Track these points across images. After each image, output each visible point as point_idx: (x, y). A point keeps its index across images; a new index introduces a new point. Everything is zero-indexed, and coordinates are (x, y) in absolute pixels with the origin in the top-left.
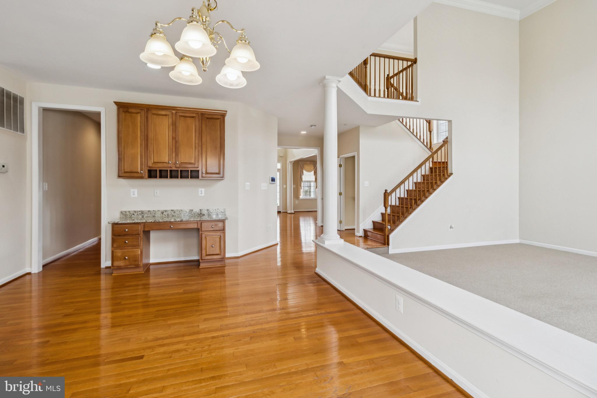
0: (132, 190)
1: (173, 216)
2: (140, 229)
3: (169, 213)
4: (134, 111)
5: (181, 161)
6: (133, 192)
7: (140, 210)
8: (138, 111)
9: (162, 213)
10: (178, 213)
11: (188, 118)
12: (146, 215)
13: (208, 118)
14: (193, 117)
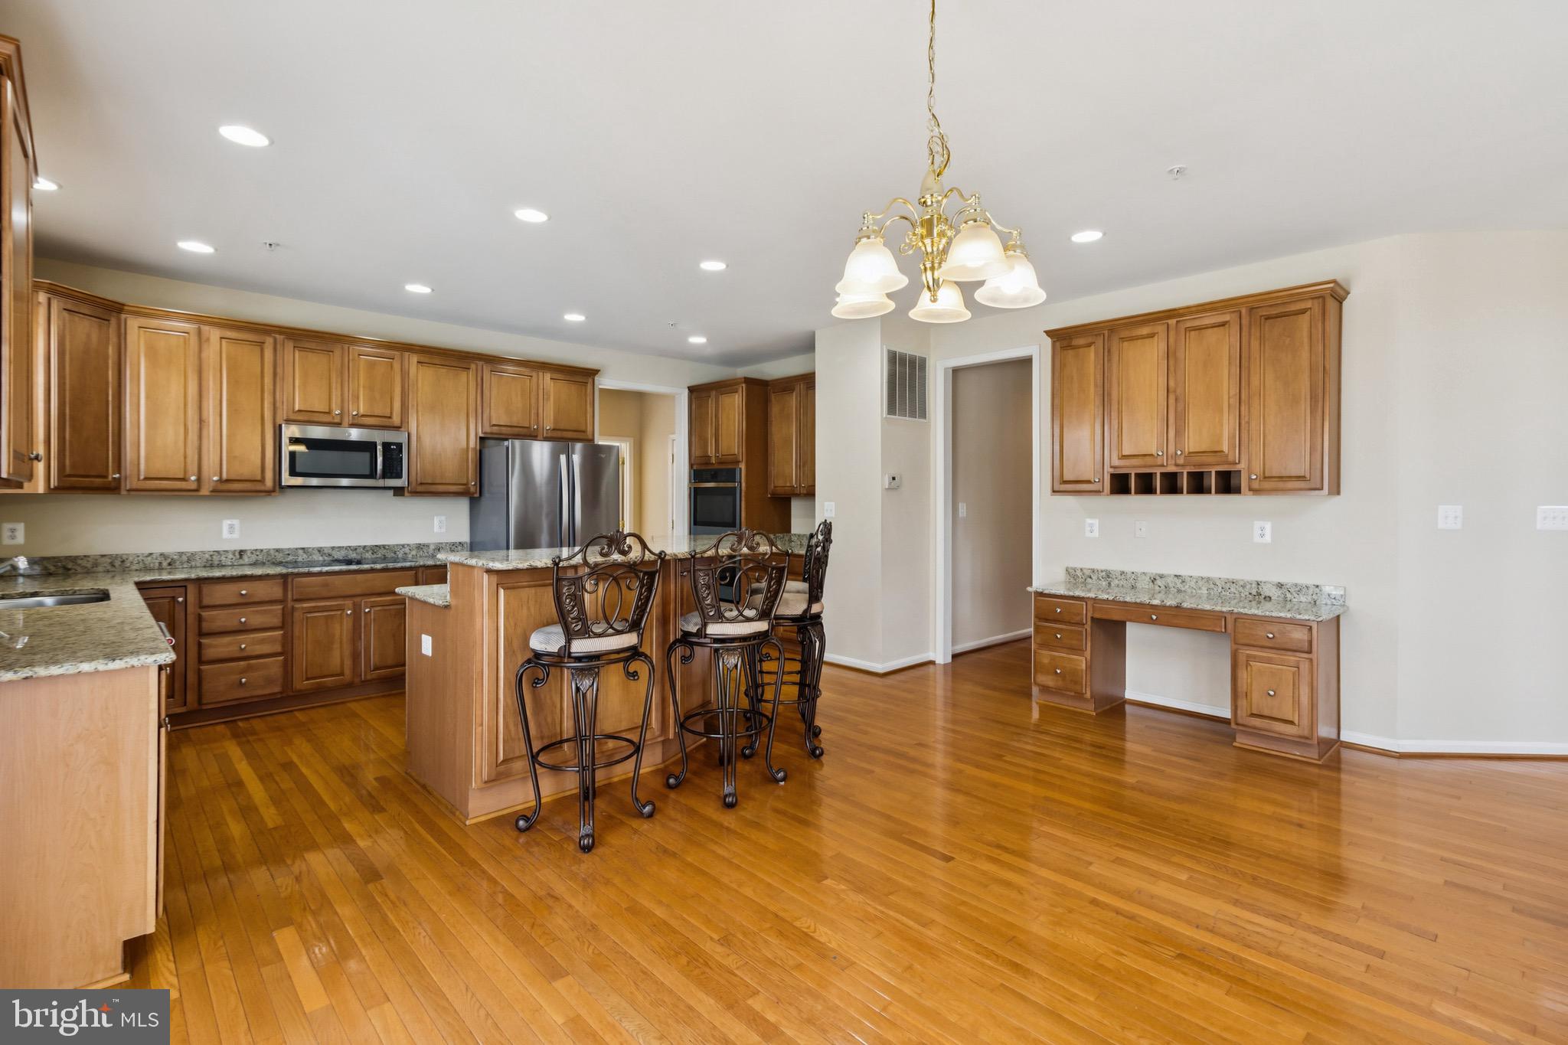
0: (1089, 521)
1: (1179, 591)
2: (1085, 612)
3: (1170, 581)
4: (1081, 341)
5: (1188, 448)
6: (1091, 525)
7: (1103, 568)
8: (1090, 340)
9: (1153, 581)
10: (1193, 584)
11: (1210, 330)
12: (1117, 582)
13: (1268, 318)
14: (1223, 324)
